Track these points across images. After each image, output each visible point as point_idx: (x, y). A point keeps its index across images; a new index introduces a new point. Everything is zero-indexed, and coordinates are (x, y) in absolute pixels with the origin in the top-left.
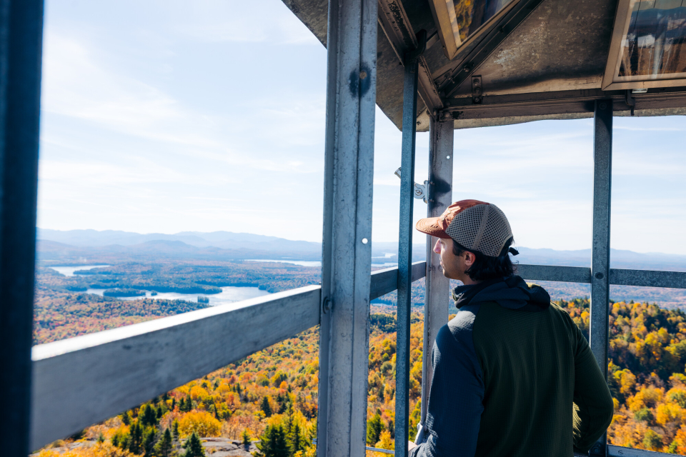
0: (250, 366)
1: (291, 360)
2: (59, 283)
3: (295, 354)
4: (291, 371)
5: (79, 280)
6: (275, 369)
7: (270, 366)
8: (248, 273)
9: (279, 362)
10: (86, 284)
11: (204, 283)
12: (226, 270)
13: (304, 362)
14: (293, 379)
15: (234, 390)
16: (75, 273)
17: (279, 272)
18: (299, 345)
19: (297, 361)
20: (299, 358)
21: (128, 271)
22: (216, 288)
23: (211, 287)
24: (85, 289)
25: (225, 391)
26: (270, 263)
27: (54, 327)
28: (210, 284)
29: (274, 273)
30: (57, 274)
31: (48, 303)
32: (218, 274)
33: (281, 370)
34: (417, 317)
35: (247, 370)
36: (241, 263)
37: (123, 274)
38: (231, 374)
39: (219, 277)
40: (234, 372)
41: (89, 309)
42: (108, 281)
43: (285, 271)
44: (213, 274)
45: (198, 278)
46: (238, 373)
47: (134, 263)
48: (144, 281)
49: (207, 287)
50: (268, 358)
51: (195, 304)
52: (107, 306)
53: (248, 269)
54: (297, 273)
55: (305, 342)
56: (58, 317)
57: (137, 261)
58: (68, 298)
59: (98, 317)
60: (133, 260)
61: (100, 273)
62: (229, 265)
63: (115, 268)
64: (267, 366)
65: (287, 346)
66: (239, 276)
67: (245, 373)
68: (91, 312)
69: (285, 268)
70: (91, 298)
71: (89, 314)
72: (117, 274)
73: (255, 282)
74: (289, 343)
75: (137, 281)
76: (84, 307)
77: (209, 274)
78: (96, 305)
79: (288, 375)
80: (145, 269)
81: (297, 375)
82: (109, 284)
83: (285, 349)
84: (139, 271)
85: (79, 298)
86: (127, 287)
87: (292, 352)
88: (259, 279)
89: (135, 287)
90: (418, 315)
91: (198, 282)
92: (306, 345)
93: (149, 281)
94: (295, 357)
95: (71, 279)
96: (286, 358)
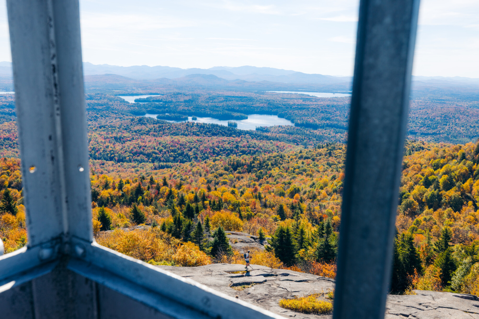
0: (270, 180)
1: (304, 177)
2: (125, 108)
3: (307, 172)
4: (303, 186)
5: (139, 106)
6: (290, 183)
7: (286, 181)
8: (269, 103)
9: (294, 178)
10: (144, 110)
11: (233, 110)
12: (251, 99)
13: (315, 179)
14: (305, 193)
15: (256, 197)
16: (136, 101)
17: (296, 102)
18: (311, 165)
19: (309, 178)
20: (311, 176)
21: (174, 100)
22: (243, 115)
23: (239, 114)
24: (144, 114)
25: (248, 198)
26: (288, 94)
27: (124, 142)
28: (238, 111)
29: (291, 103)
30: (123, 101)
31: (119, 123)
32: (244, 103)
33: (295, 184)
34: (422, 146)
35: (268, 183)
36: (263, 94)
37: (171, 102)
38: (254, 185)
39: (245, 106)
40: (257, 183)
41: (147, 129)
42: (159, 107)
43: (301, 102)
44: (240, 103)
45: (228, 106)
46: (260, 185)
47: (178, 94)
48: (186, 108)
49: (236, 114)
50: (285, 174)
51: (226, 127)
52: (160, 127)
53: (269, 99)
54: (311, 103)
55: (317, 163)
56: (126, 134)
57: (180, 91)
58: (132, 120)
59: (154, 135)
60: (177, 91)
61: (153, 101)
62: (253, 95)
63: (164, 97)
64: (283, 180)
65: (300, 165)
66: (262, 105)
67: (266, 185)
68: (149, 131)
69: (301, 99)
70: (149, 120)
71: (148, 133)
72: (166, 102)
73: (275, 110)
74: (303, 163)
75: (181, 108)
76: (143, 127)
77: (237, 103)
78: (152, 126)
79: (300, 189)
80: (187, 98)
81: (308, 189)
82: (160, 110)
83: (299, 168)
84: (182, 100)
85: (140, 120)
86: (174, 113)
87: (305, 170)
88: (278, 107)
89: (180, 113)
90: (423, 144)
91: (229, 110)
92: (317, 165)
93: (190, 108)
94: (307, 175)
95: (133, 105)
96: (300, 175)
